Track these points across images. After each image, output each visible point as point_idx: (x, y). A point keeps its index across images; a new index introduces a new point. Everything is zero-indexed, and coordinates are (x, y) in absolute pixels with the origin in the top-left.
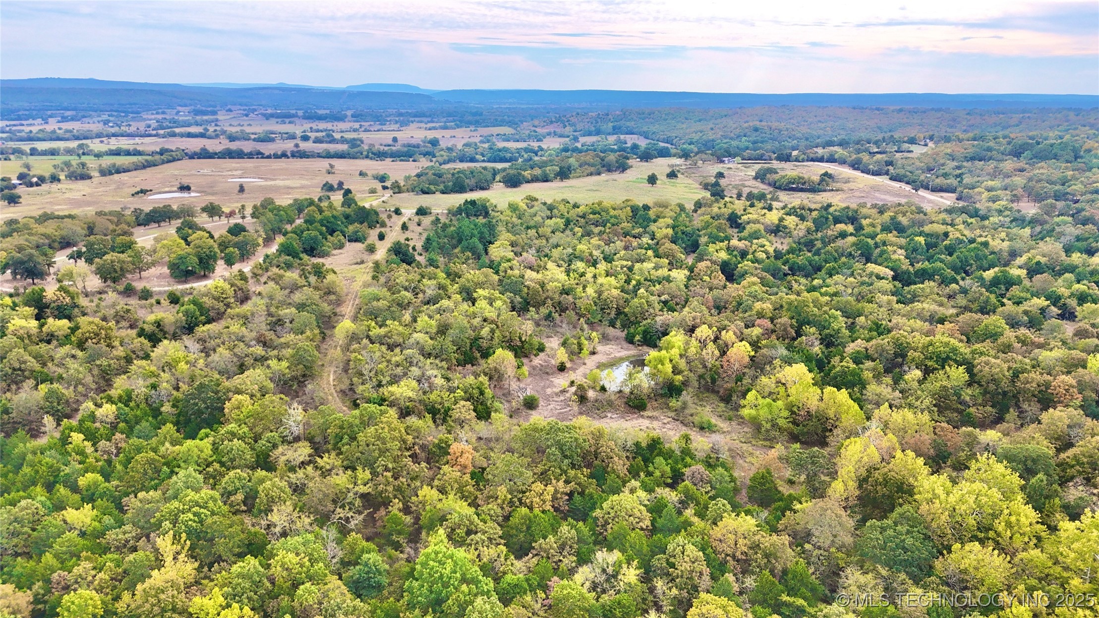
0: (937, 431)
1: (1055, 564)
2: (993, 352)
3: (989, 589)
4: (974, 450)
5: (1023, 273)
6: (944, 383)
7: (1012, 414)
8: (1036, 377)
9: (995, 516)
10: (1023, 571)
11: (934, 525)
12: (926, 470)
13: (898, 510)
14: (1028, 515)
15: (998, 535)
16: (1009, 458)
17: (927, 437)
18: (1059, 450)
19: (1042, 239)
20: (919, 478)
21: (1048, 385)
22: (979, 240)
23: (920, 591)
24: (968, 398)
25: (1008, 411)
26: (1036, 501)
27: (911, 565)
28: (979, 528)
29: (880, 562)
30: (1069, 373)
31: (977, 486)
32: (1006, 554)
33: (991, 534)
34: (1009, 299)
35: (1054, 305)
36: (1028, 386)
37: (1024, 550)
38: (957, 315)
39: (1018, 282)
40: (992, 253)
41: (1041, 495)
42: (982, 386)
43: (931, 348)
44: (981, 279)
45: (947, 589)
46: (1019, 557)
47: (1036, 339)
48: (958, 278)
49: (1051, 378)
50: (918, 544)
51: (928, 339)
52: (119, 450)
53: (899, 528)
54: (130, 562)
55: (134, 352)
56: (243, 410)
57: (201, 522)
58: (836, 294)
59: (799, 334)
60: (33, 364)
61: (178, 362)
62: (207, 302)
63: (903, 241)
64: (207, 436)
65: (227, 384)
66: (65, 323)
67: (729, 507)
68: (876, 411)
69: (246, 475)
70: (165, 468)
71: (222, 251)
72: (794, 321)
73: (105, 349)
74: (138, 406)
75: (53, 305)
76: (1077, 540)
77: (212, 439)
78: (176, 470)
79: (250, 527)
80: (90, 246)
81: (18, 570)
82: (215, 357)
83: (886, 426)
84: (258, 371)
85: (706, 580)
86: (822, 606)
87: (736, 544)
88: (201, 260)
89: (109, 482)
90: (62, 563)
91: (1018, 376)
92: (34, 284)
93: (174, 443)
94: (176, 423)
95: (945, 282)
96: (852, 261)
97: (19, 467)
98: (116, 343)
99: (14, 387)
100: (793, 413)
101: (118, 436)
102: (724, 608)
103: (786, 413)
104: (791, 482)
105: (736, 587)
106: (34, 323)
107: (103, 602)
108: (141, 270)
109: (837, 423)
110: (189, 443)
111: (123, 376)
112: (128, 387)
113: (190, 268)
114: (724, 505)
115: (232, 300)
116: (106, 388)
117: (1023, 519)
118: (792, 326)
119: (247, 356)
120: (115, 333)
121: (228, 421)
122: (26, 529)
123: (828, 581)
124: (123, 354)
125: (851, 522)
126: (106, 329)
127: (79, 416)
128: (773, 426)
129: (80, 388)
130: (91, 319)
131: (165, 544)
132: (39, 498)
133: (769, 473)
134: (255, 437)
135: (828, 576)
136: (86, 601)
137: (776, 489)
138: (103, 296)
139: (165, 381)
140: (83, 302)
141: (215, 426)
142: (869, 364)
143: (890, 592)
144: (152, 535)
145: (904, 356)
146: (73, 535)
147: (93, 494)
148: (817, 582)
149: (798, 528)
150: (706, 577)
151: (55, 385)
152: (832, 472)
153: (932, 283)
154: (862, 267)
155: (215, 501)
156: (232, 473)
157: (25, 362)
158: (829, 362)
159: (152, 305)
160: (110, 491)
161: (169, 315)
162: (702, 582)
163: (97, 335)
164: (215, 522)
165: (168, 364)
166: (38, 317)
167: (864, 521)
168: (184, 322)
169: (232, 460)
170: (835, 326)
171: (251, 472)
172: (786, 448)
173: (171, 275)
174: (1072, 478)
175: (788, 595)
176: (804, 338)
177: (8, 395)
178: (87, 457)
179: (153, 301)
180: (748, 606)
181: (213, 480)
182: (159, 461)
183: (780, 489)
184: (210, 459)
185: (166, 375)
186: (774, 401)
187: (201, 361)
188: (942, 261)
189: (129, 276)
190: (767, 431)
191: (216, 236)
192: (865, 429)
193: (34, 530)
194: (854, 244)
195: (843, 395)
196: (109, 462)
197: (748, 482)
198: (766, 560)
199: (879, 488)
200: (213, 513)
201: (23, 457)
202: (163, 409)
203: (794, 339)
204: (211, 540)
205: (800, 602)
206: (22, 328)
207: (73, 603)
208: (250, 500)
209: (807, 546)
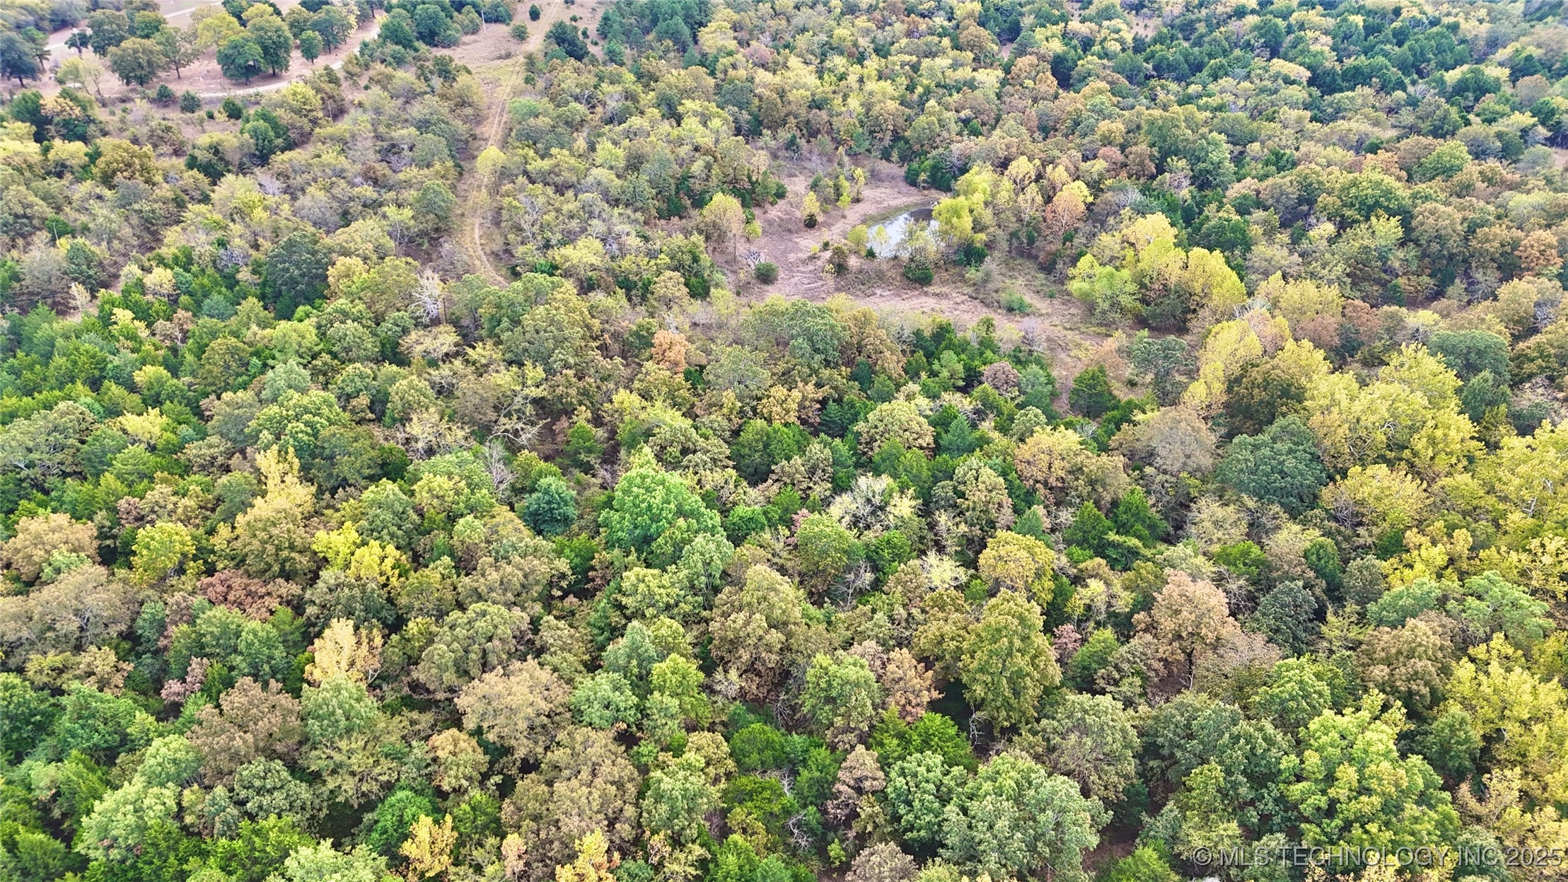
0: (1346, 311)
1: (1488, 493)
2: (1442, 196)
3: (1392, 526)
4: (1396, 338)
5: (1504, 73)
6: (1366, 242)
7: (1459, 285)
8: (1500, 232)
9: (1413, 429)
10: (1443, 502)
11: (1327, 443)
12: (1325, 367)
13: (1280, 421)
14: (1460, 428)
15: (1415, 454)
16: (1443, 349)
17: (1332, 321)
18: (1516, 338)
19: (1540, 19)
20: (1315, 377)
21: (1515, 244)
22: (1446, 20)
23: (1296, 528)
24: (1397, 264)
25: (1452, 282)
26: (1474, 408)
27: (1289, 494)
28: (1388, 446)
29: (1247, 490)
30: (1548, 226)
31: (1395, 388)
32: (1422, 480)
33: (1407, 454)
34: (1478, 115)
35: (1543, 123)
36: (1487, 246)
37: (1449, 474)
38: (1398, 139)
39: (1495, 87)
40: (1463, 42)
41: (1482, 400)
42: (1420, 245)
43: (1353, 190)
44: (1441, 82)
45: (1334, 525)
46: (1440, 483)
47: (1509, 176)
48: (1407, 81)
49: (1520, 234)
50: (1301, 467)
51: (1351, 176)
52: (186, 336)
53: (1278, 446)
54: (225, 486)
55: (185, 191)
56: (355, 278)
57: (315, 435)
58: (1220, 108)
59: (1161, 170)
60: (42, 208)
61: (252, 208)
62: (283, 116)
63: (1330, 22)
64: (308, 316)
65: (327, 241)
66: (78, 147)
67: (1043, 418)
68: (1263, 284)
69: (369, 372)
70: (255, 360)
71: (295, 36)
72: (1155, 151)
73: (143, 186)
74: (203, 271)
75: (56, 119)
76: (1525, 462)
77: (315, 319)
78: (271, 362)
79: (382, 441)
80: (97, 26)
81: (70, 495)
82: (304, 201)
83: (1275, 304)
84: (370, 223)
85: (1007, 515)
86: (1162, 547)
87: (1050, 468)
88: (266, 49)
89: (178, 378)
90: (130, 486)
91: (1474, 232)
92: (23, 85)
93: (263, 325)
94: (262, 297)
95: (1385, 88)
96: (1250, 55)
97: (48, 357)
98: (158, 178)
99: (20, 242)
100: (1143, 286)
101: (181, 313)
102: (1029, 550)
103: (1132, 287)
104: (1132, 384)
105: (1047, 523)
106: (33, 148)
107: (194, 538)
108: (178, 65)
109: (1204, 301)
110: (283, 325)
111: (175, 228)
112: (184, 243)
113: (251, 63)
114: (1036, 416)
115: (320, 114)
116: (153, 245)
117: (1452, 433)
118: (1152, 157)
119: (351, 199)
120: (154, 163)
121: (334, 295)
122: (71, 441)
123: (1174, 515)
124: (170, 195)
125: (1213, 437)
126: (140, 157)
127: (121, 285)
128: (1112, 306)
129: (116, 243)
130: (117, 141)
131: (267, 461)
132: (83, 399)
133: (1102, 371)
134: (376, 317)
135: (1173, 509)
136: (170, 535)
137: (1111, 394)
138: (128, 106)
139: (237, 234)
140: (100, 114)
141: (318, 302)
142: (1259, 214)
143: (1256, 530)
144: (249, 450)
145: (1311, 202)
146: (139, 449)
147: (158, 395)
148: (1158, 516)
149: (1138, 445)
150: (1007, 511)
151: (80, 240)
152: (1191, 370)
153: (1367, 90)
154: (1264, 64)
155: (330, 406)
156: (350, 368)
157: (30, 206)
158: (1201, 213)
159: (201, 122)
160: (182, 390)
161: (229, 136)
162: (1001, 517)
163: (129, 165)
164: (334, 435)
165: (239, 211)
166: (39, 138)
167: (1230, 436)
168: (254, 148)
169: (348, 350)
170: (1214, 157)
171: (375, 367)
172: (1129, 336)
173: (225, 74)
174: (1530, 376)
175: (1117, 533)
176: (1167, 175)
177: (15, 253)
178: (141, 343)
179: (202, 113)
180: (1061, 546)
181: (324, 377)
182: (244, 350)
183: (1116, 393)
184: (316, 349)
185: (237, 226)
186: (1117, 269)
187: (286, 207)
188: (1386, 55)
189: (162, 74)
190: (1104, 312)
191: (285, 12)
192: (1244, 308)
193: (83, 442)
194: (1256, 28)
195: (1216, 261)
196: (174, 350)
197: (1072, 385)
198: (1090, 488)
199: (1256, 391)
200: (331, 423)
201: (51, 343)
202: (240, 276)
203: (1153, 177)
204: (331, 458)
205: (1133, 542)
206: (17, 154)
207: (153, 539)
208: (379, 405)
209: (1149, 470)
